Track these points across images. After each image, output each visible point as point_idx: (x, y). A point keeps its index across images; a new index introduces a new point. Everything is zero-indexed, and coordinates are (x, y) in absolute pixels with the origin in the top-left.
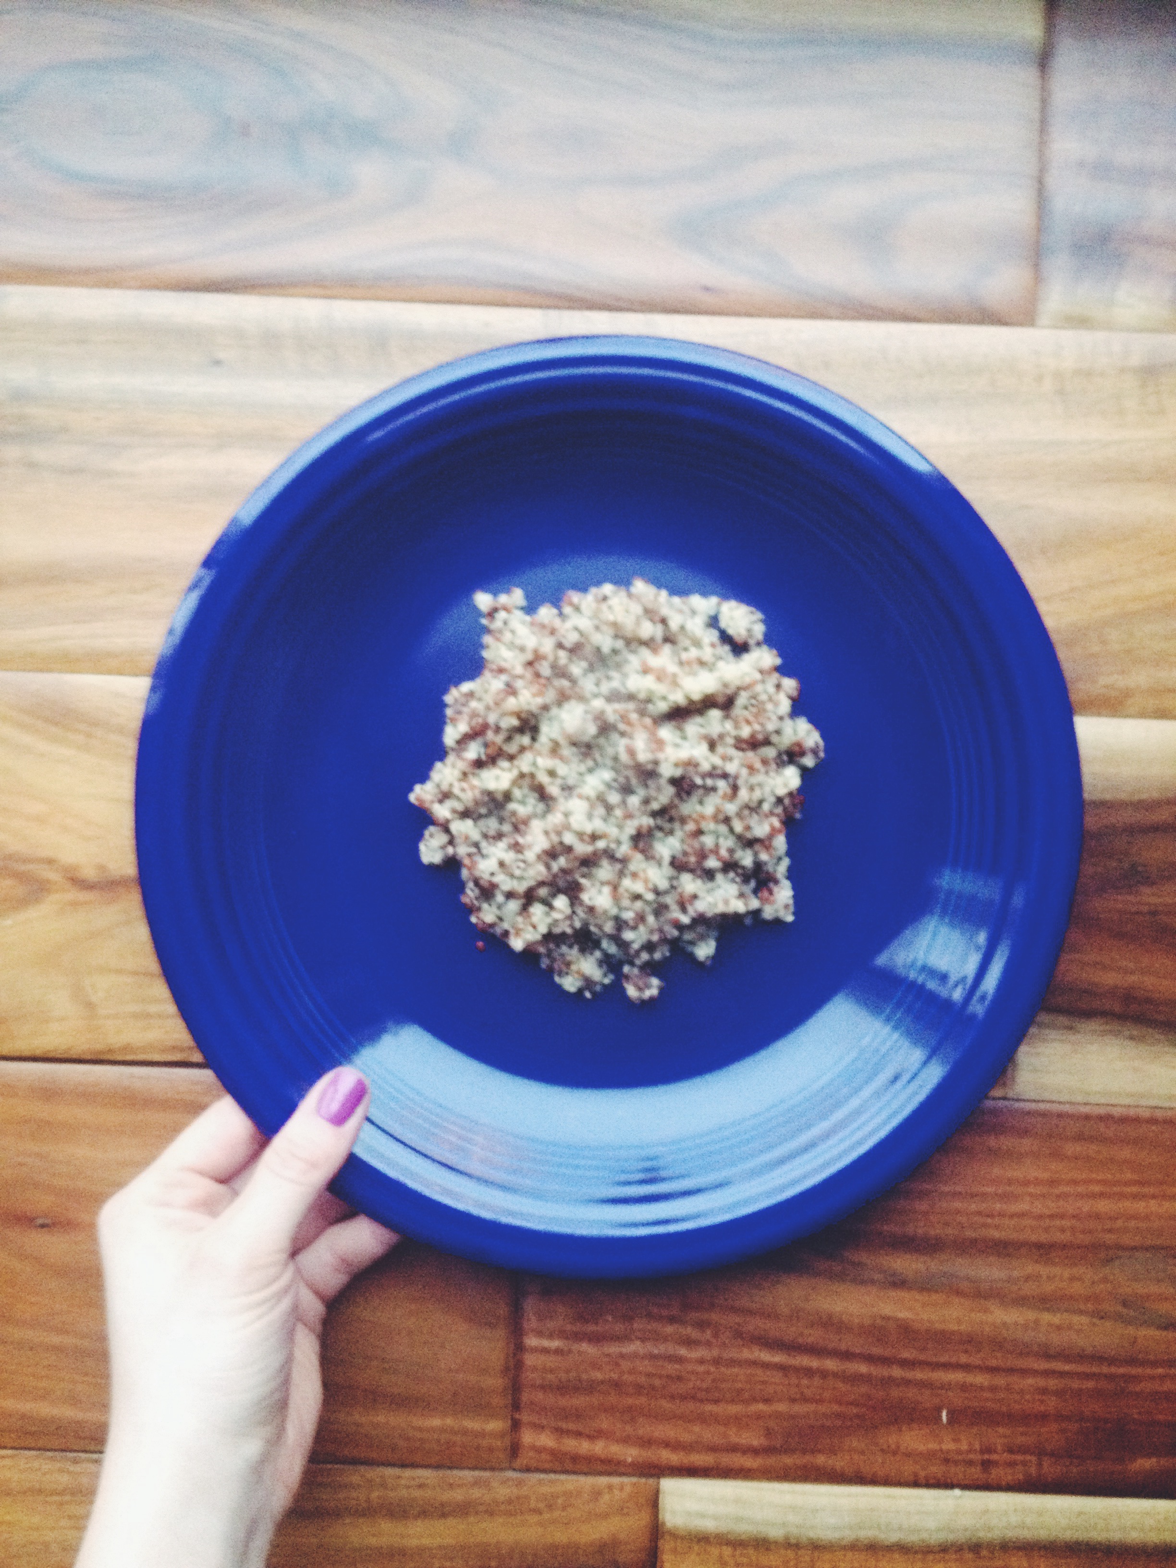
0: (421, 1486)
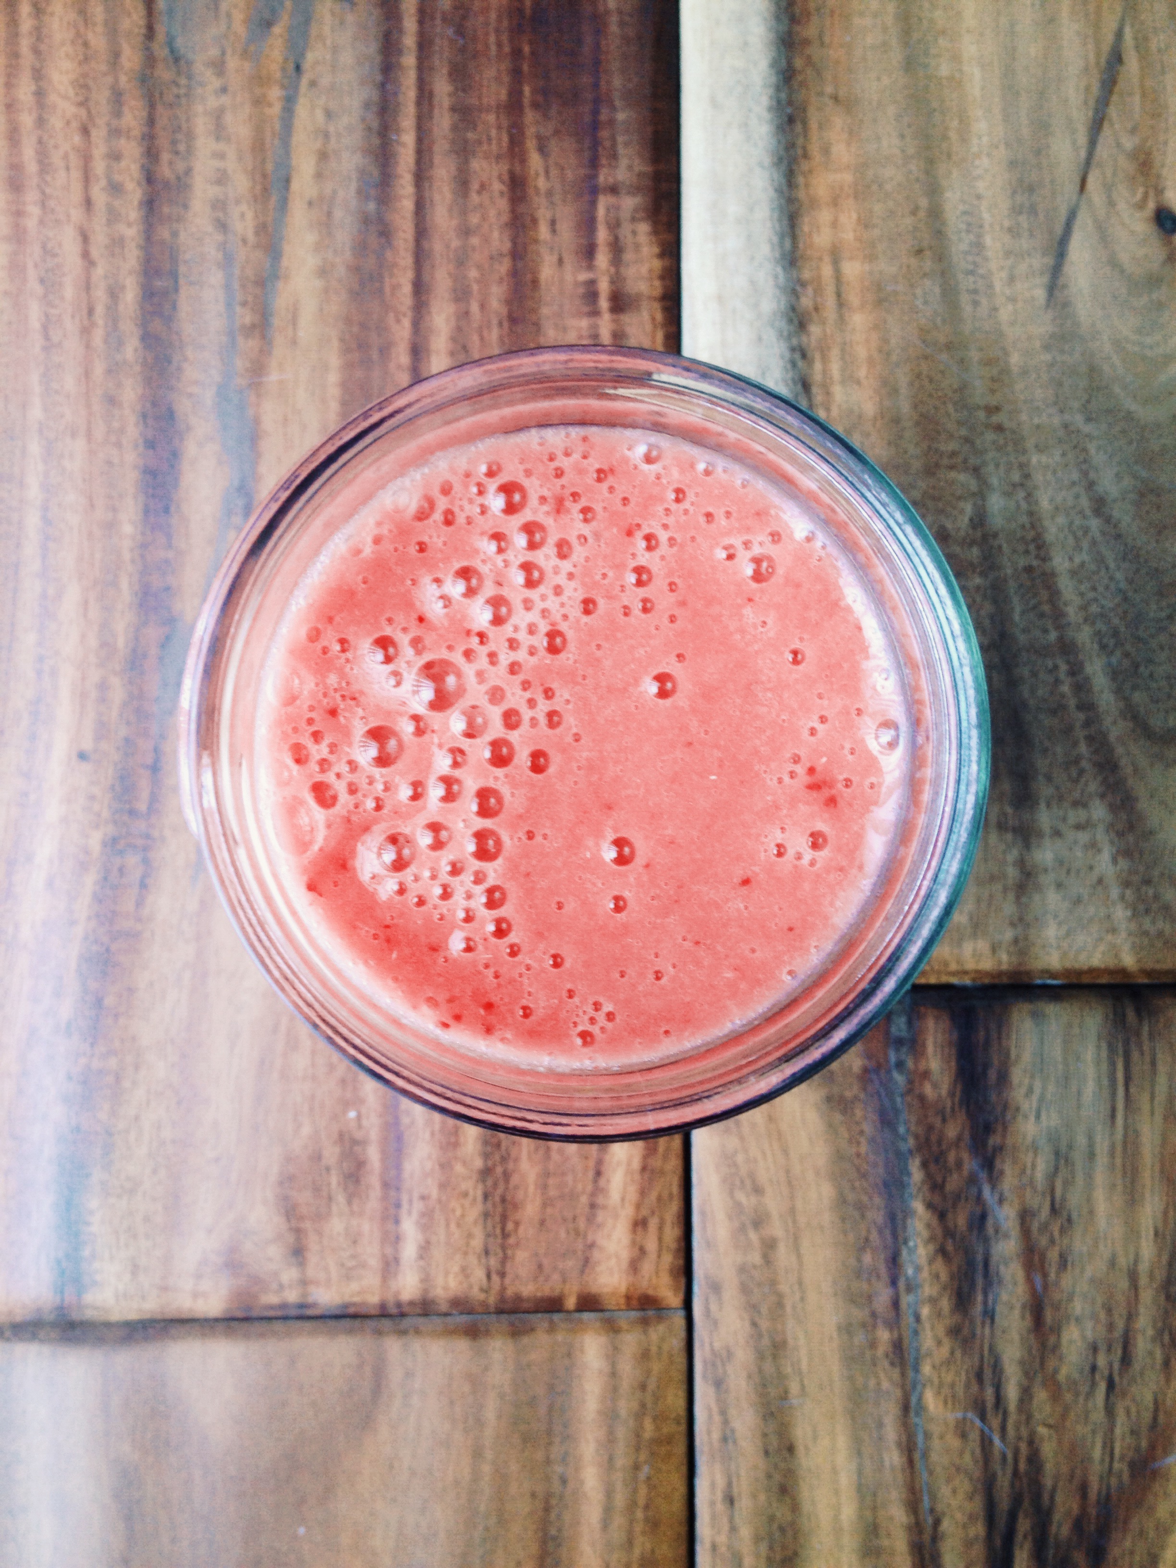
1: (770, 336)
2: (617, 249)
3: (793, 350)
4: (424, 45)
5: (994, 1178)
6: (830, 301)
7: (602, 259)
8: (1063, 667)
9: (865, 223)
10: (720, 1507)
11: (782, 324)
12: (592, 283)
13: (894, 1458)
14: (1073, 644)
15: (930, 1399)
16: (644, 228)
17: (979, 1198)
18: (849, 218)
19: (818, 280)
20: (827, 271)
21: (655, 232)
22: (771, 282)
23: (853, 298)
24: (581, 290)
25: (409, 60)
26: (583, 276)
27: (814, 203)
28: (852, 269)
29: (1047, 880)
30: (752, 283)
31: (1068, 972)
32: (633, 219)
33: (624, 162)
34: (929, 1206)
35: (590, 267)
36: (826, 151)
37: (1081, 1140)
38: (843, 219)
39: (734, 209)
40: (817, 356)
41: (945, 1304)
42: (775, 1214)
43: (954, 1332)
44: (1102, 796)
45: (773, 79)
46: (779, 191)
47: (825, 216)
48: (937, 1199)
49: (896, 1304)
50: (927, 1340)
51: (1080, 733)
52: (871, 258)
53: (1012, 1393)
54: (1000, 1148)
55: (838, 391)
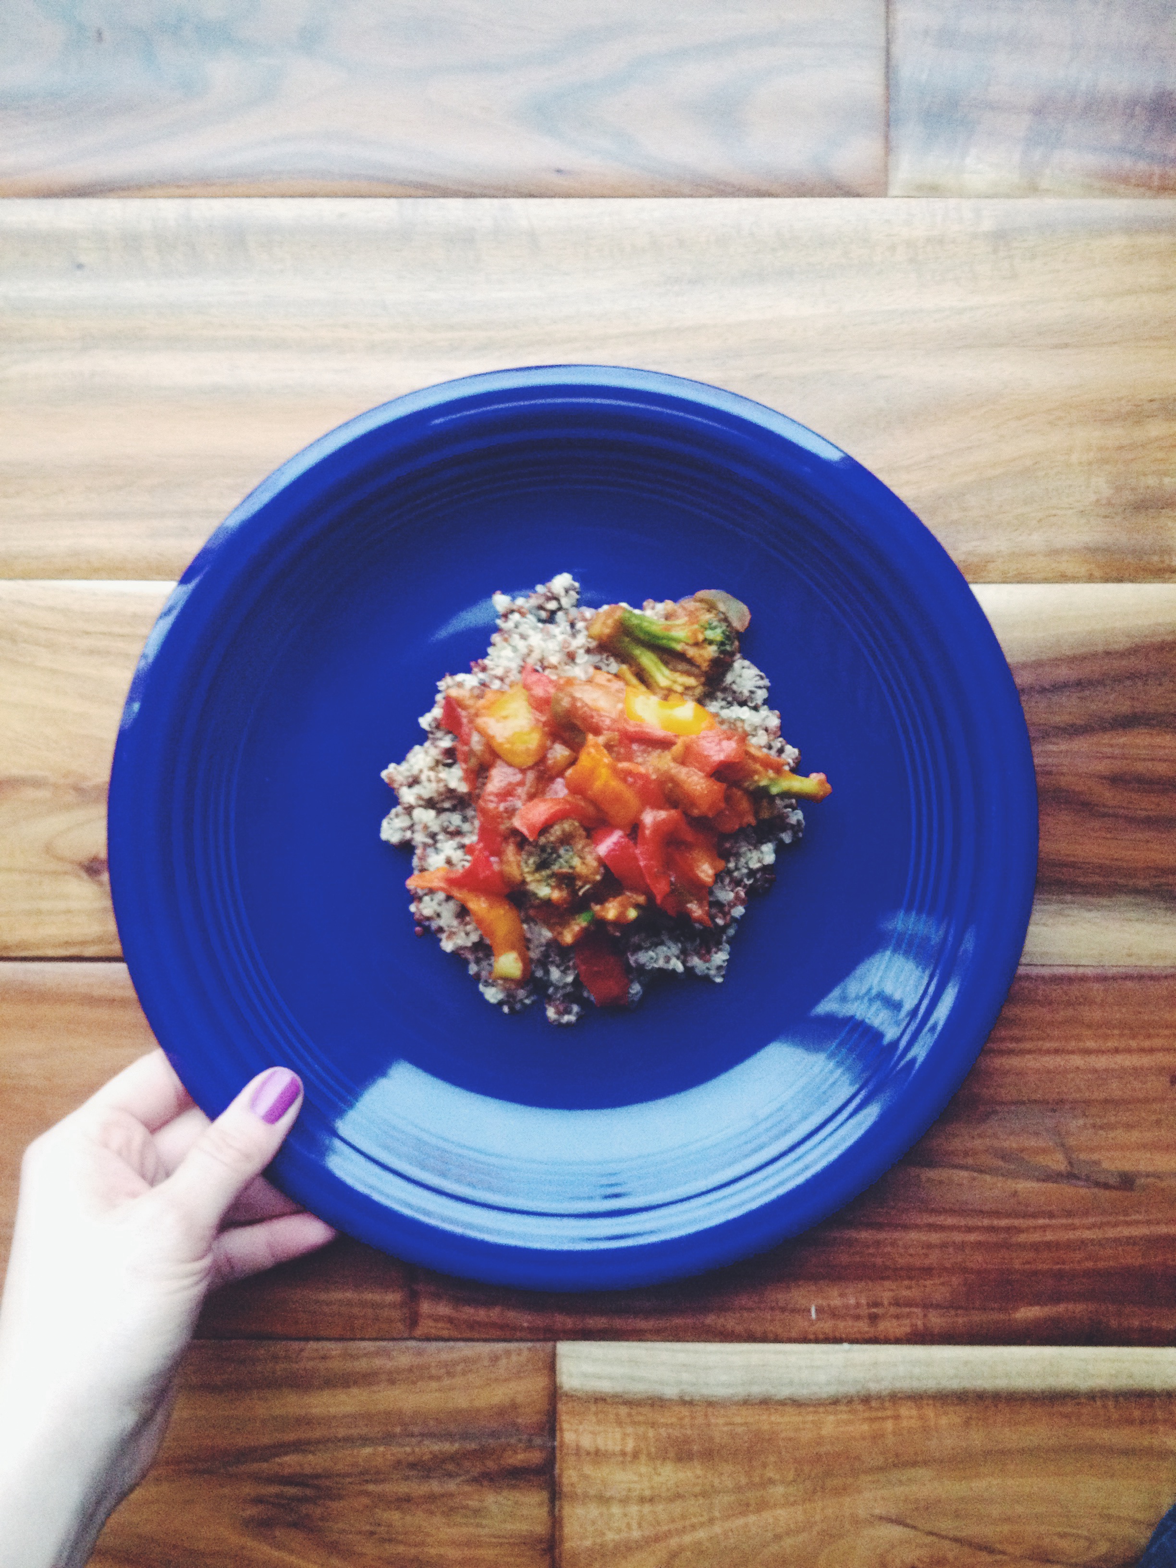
0: (324, 1358)
1: (859, 1387)
2: (897, 1317)
3: (852, 1397)
4: (992, 1229)
5: (468, 1482)
6: (874, 1414)
7: (893, 1310)
8: (702, 1519)
9: (910, 1430)
10: (322, 1353)
11: (863, 1392)
12: (882, 1305)
13: (342, 1432)
14: (712, 1524)
15: (367, 1450)
16: (908, 1329)
17: (458, 1475)
18: (914, 1423)
19: (885, 1409)
20: (889, 1413)
21: (907, 1334)
22: (883, 1387)
23: (876, 1426)
24: (879, 1300)
25: (986, 1222)
26: (886, 1303)
27: (920, 1408)
28: (889, 1425)
29: (604, 1510)
30: (882, 1379)
31: (561, 1519)
32: (912, 1325)
33: (939, 1320)
34: (457, 1452)
35: (890, 1304)
36: (946, 1413)
37: (484, 1522)
38: (913, 1421)
39: (917, 1371)
40: (849, 1409)
41: (411, 1459)
42: (454, 1381)
43: (399, 1462)
44: (643, 1536)
45: (978, 1389)
46: (925, 1392)
47: (914, 1412)
48: (458, 1456)
49: (412, 1435)
50: (395, 1449)
51: (672, 1526)
52: (894, 1433)
53: (371, 1487)
54: (482, 1485)
55: (831, 1418)
